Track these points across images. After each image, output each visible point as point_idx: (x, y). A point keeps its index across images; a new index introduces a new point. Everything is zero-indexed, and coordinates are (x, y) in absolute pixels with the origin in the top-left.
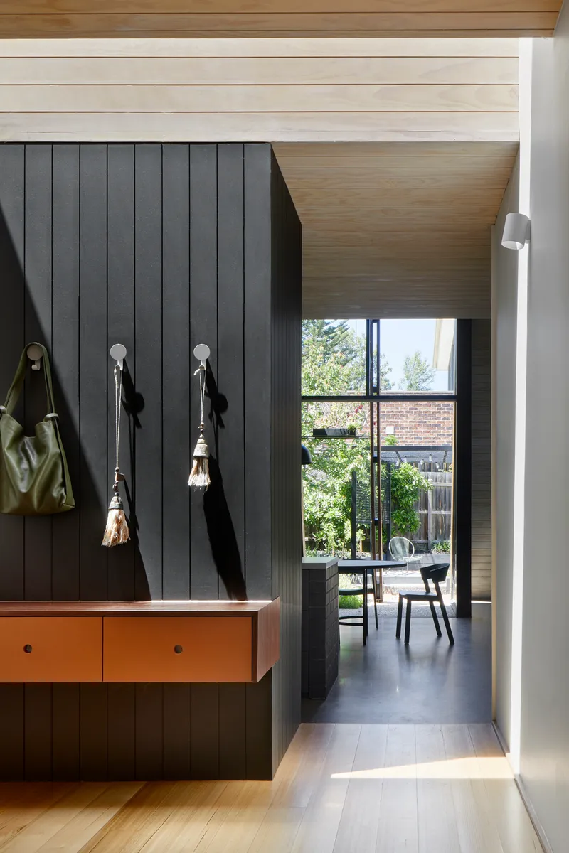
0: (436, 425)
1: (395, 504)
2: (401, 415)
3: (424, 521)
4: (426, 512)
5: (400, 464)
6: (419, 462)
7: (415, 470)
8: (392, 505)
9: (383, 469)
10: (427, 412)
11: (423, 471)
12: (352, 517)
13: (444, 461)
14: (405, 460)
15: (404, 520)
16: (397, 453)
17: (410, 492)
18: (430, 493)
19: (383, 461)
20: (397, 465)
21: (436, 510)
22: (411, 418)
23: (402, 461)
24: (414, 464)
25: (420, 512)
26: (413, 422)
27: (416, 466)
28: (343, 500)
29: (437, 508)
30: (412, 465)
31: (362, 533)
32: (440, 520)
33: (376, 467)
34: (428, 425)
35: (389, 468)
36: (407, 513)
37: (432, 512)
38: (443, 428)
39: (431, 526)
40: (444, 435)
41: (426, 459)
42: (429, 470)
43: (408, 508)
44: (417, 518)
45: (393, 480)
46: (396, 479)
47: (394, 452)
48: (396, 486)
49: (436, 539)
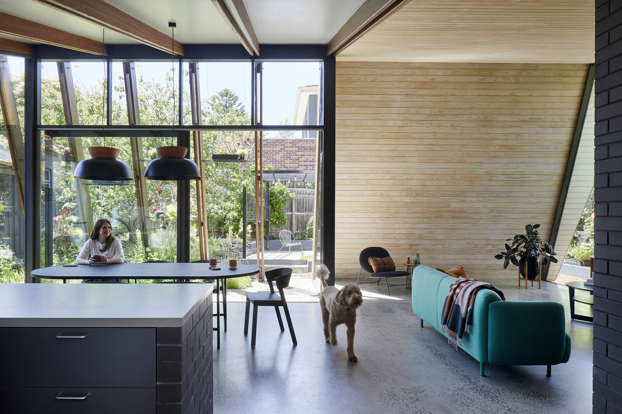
0: (297, 159)
1: (271, 209)
2: (275, 153)
3: (290, 219)
4: (291, 213)
5: (275, 183)
6: (287, 181)
7: (284, 187)
8: (270, 209)
9: (264, 185)
10: (291, 151)
11: (289, 187)
12: (244, 217)
13: (303, 181)
14: (279, 180)
15: (278, 218)
16: (274, 175)
17: (281, 201)
18: (294, 202)
19: (264, 181)
20: (273, 183)
21: (298, 212)
22: (281, 154)
23: (276, 181)
24: (284, 183)
25: (288, 213)
26: (283, 157)
27: (285, 184)
28: (239, 206)
29: (298, 211)
30: (282, 183)
31: (251, 228)
32: (300, 218)
33: (260, 185)
34: (292, 159)
35: (268, 185)
36: (279, 214)
37: (295, 213)
38: (302, 161)
39: (294, 222)
40: (302, 165)
41: (292, 180)
42: (293, 187)
43: (280, 211)
44: (286, 217)
45: (271, 193)
46: (272, 193)
47: (272, 174)
48: (272, 197)
49: (297, 230)
